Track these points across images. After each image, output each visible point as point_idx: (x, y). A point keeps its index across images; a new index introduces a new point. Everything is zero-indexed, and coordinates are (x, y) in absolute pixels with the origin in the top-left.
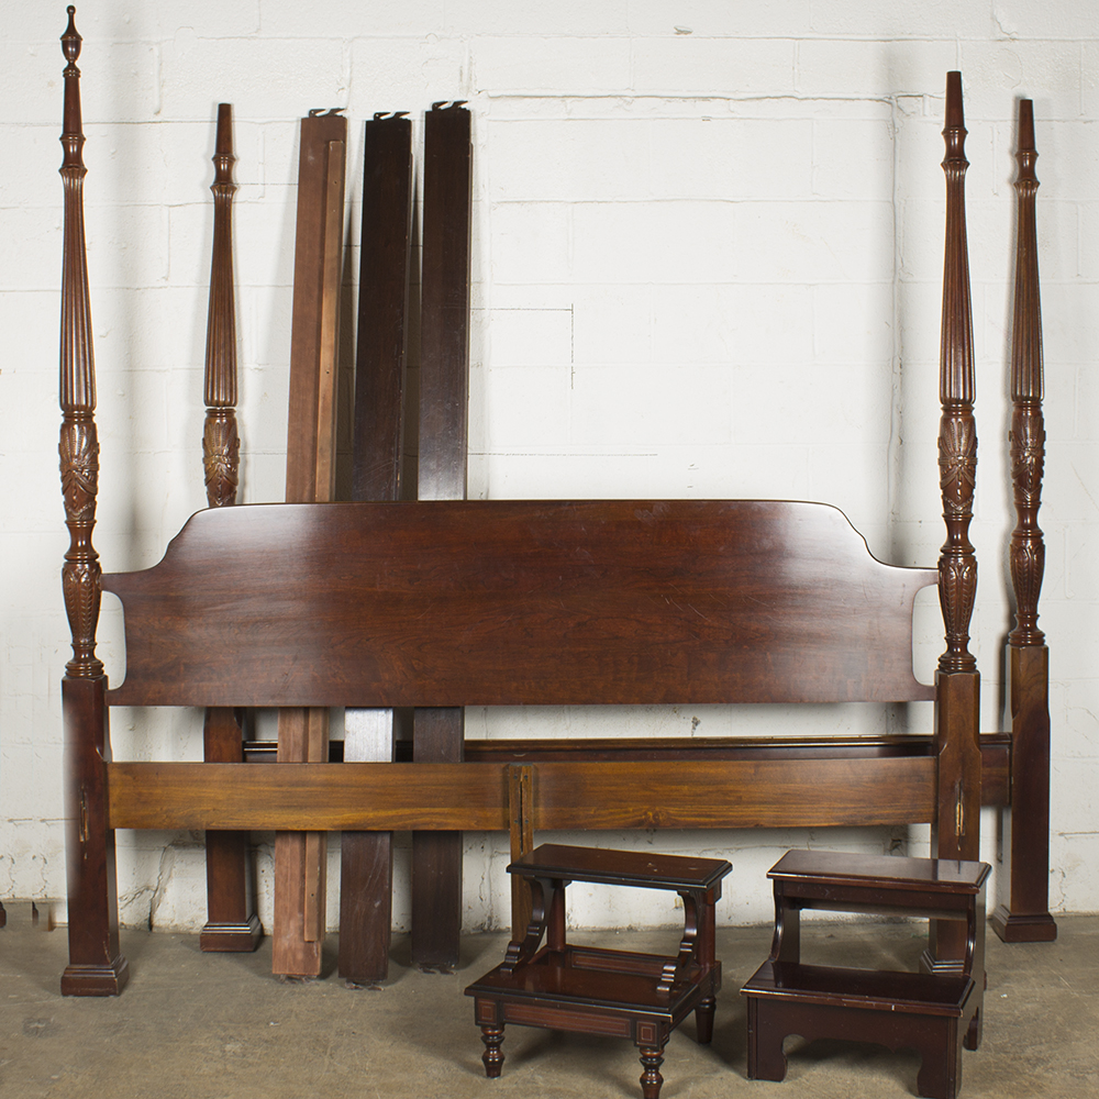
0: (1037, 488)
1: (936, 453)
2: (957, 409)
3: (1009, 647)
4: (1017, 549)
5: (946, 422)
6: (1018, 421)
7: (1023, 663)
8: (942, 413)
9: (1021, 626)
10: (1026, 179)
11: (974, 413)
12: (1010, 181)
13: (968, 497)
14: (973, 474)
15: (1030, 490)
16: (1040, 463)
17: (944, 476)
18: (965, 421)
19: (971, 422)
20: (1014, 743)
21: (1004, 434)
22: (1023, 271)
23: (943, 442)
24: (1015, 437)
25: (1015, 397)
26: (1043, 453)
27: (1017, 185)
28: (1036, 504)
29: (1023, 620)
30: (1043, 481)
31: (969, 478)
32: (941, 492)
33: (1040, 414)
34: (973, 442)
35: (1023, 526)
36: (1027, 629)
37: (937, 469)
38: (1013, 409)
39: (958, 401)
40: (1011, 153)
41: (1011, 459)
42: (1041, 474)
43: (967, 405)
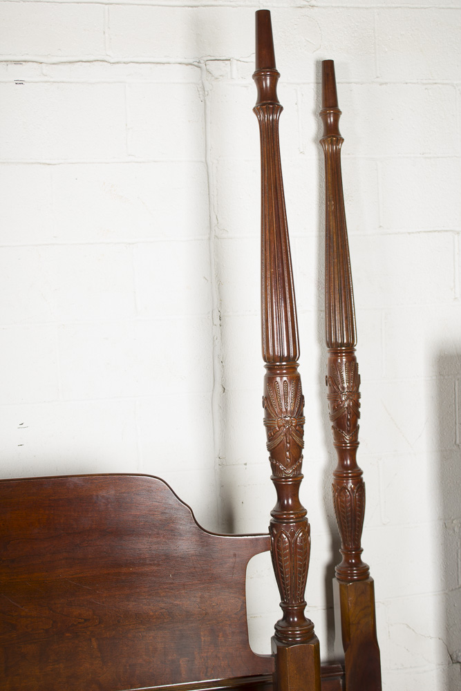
0: (355, 429)
1: (261, 413)
2: (281, 368)
3: (336, 584)
4: (339, 488)
5: (270, 381)
6: (334, 367)
7: (351, 598)
8: (264, 371)
9: (347, 561)
10: (331, 135)
11: (299, 370)
12: (315, 141)
13: (297, 458)
14: (300, 433)
15: (349, 432)
16: (357, 405)
17: (271, 438)
18: (291, 380)
19: (296, 380)
20: (347, 676)
21: (320, 378)
22: (332, 223)
23: (268, 402)
24: (332, 380)
25: (330, 344)
26: (359, 396)
27: (323, 142)
28: (355, 444)
29: (348, 556)
30: (360, 422)
31: (297, 439)
32: (268, 454)
33: (354, 359)
34: (299, 400)
35: (342, 466)
36: (352, 565)
37: (263, 431)
38: (328, 355)
39: (281, 359)
40: (315, 114)
41: (328, 402)
42: (357, 415)
43: (292, 362)
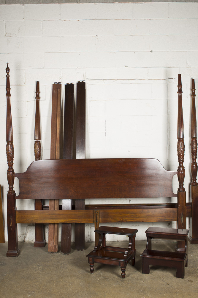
0: (196, 155)
1: (177, 149)
2: (181, 140)
3: (191, 186)
4: (192, 167)
5: (178, 143)
6: (192, 142)
7: (194, 189)
8: (178, 141)
9: (193, 181)
10: (193, 94)
11: (184, 141)
12: (190, 95)
13: (183, 157)
14: (184, 153)
15: (195, 155)
16: (197, 150)
17: (178, 153)
18: (182, 142)
19: (183, 143)
20: (192, 204)
21: (189, 144)
22: (193, 112)
23: (178, 147)
24: (192, 144)
25: (191, 137)
26: (197, 148)
27: (191, 96)
28: (196, 158)
29: (194, 180)
30: (197, 153)
31: (183, 154)
32: (178, 156)
33: (196, 140)
34: (184, 146)
35: (193, 162)
36: (194, 182)
37: (177, 152)
38: (191, 139)
39: (181, 138)
40: (190, 89)
41: (191, 149)
42: (197, 152)
43: (183, 139)
